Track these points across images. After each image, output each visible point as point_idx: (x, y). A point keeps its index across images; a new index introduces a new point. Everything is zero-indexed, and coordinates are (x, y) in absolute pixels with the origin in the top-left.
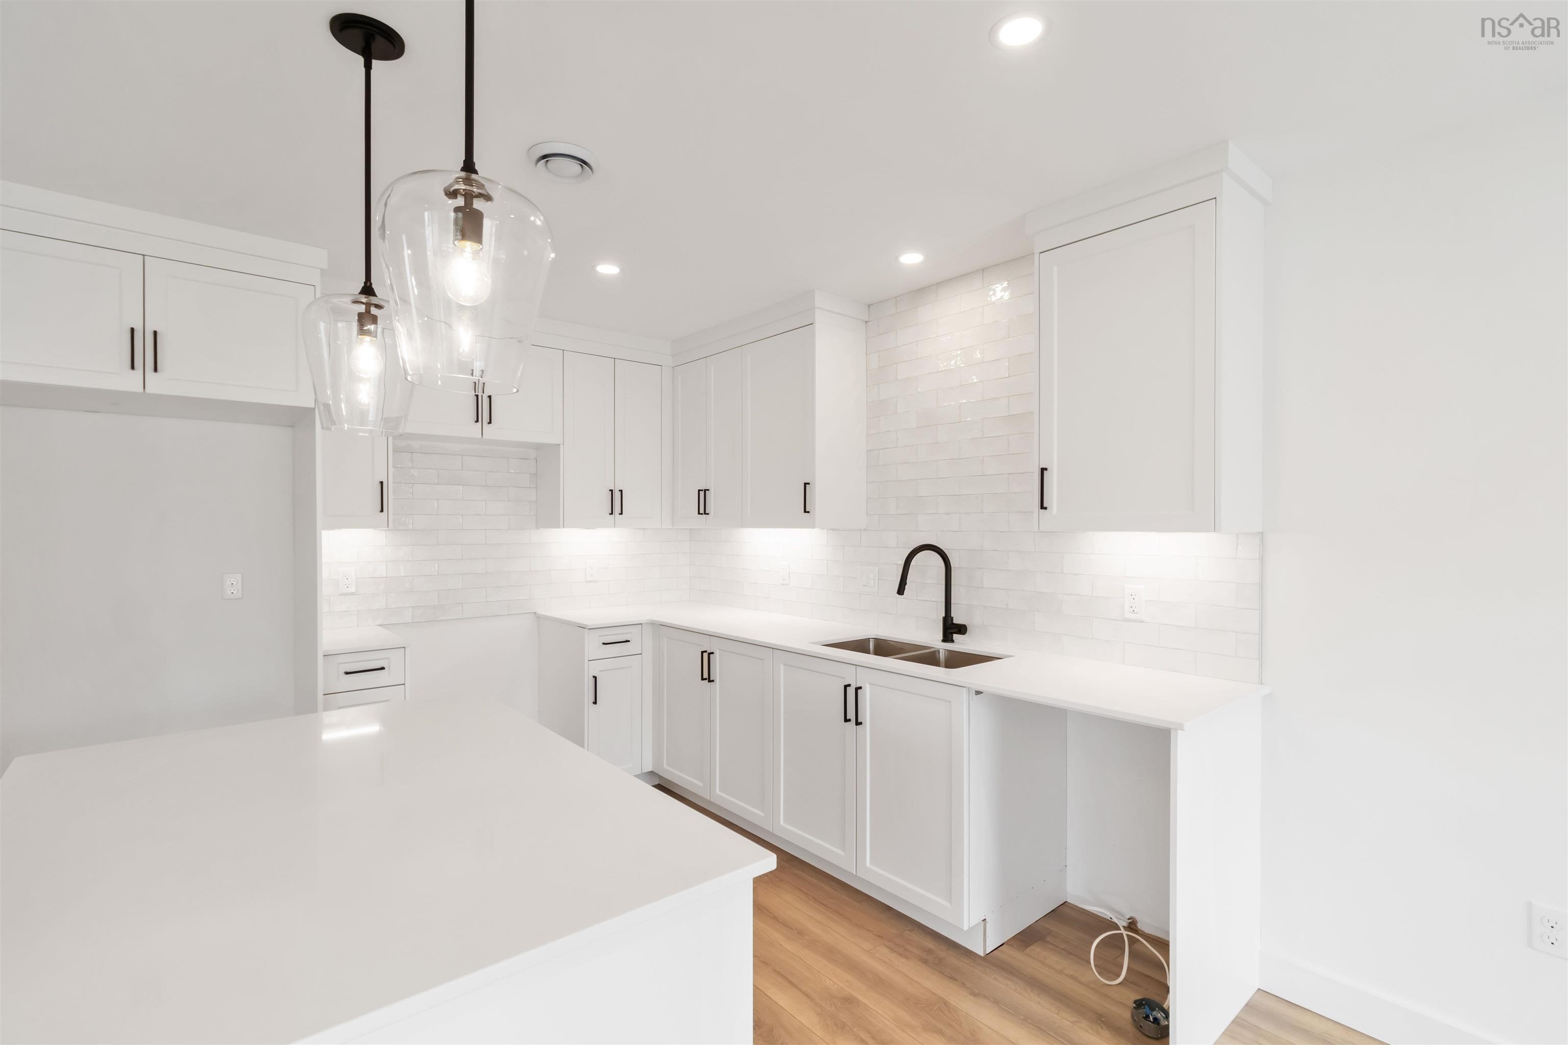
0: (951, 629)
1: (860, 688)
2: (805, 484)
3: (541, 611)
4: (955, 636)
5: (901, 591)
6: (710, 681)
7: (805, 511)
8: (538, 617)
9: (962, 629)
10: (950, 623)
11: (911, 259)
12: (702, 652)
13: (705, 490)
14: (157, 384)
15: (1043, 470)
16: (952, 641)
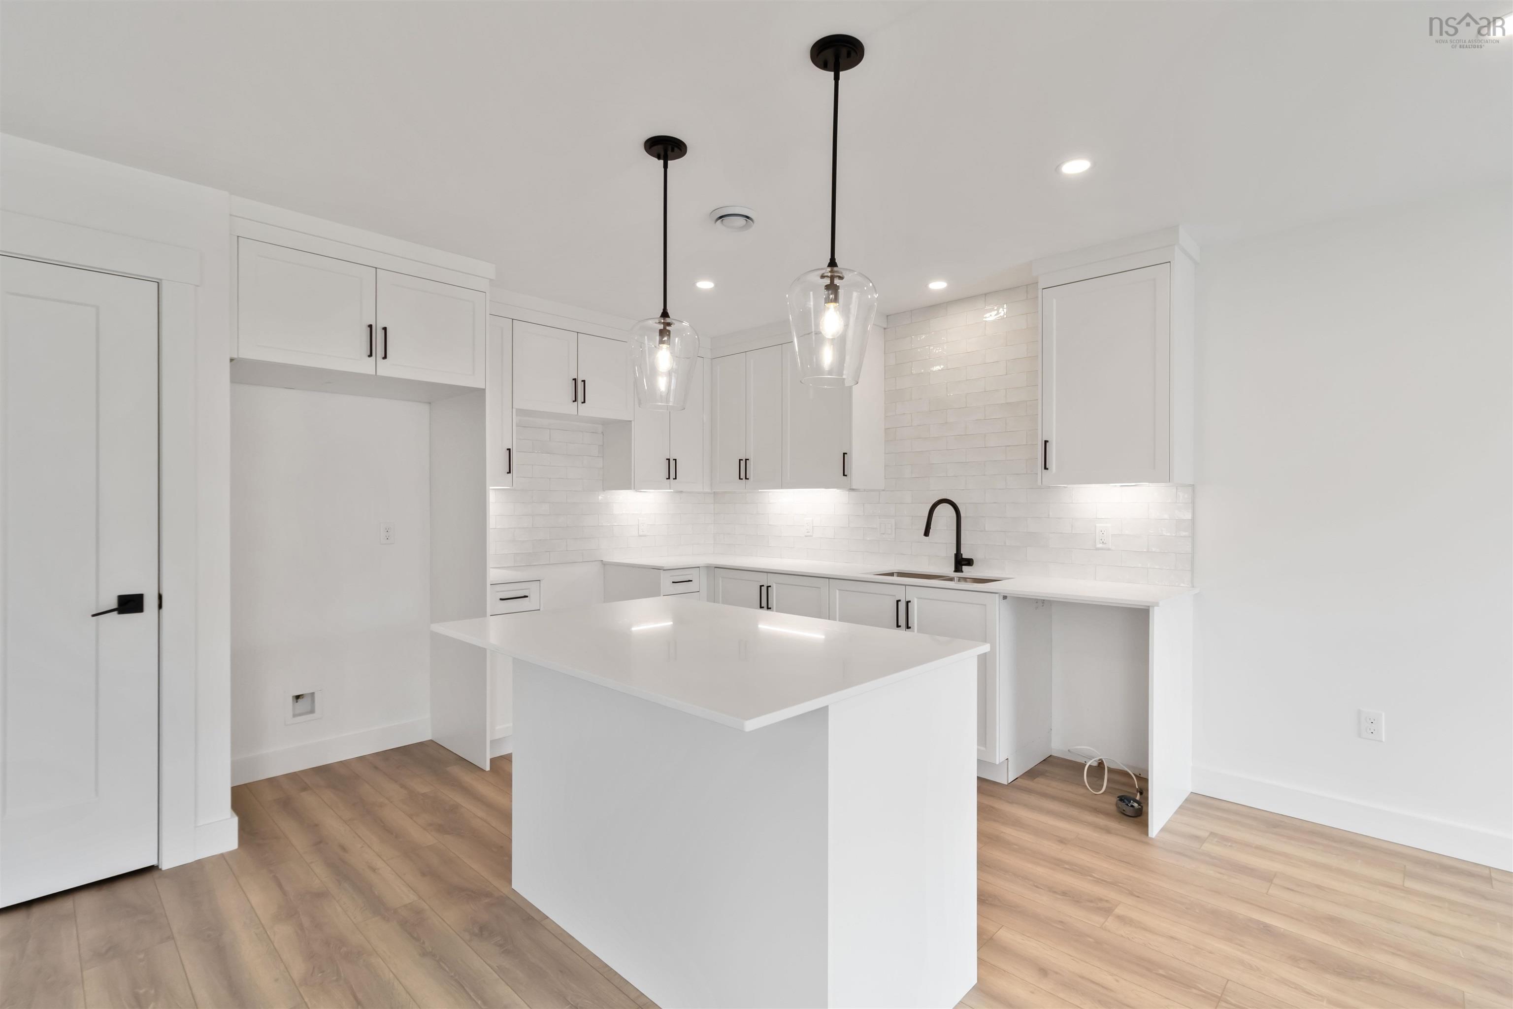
0: (961, 562)
1: (910, 601)
2: (844, 454)
3: (607, 559)
4: (964, 568)
5: (927, 533)
6: (768, 608)
7: (844, 475)
8: (604, 564)
9: (969, 562)
10: (960, 558)
11: (938, 285)
12: (761, 586)
13: (746, 460)
14: (385, 369)
15: (1046, 442)
16: (962, 572)
